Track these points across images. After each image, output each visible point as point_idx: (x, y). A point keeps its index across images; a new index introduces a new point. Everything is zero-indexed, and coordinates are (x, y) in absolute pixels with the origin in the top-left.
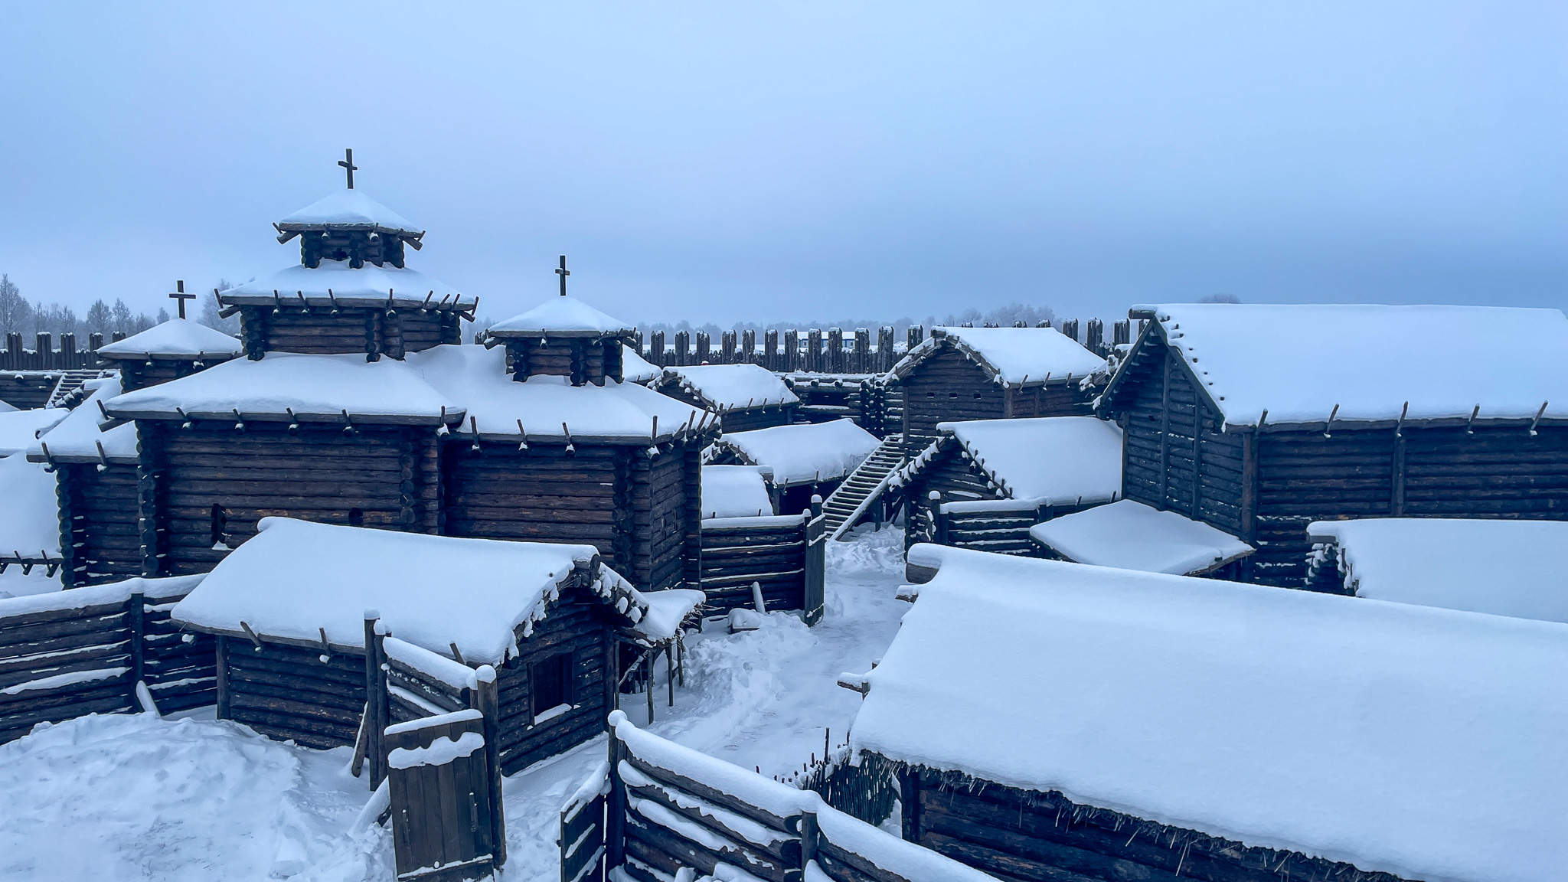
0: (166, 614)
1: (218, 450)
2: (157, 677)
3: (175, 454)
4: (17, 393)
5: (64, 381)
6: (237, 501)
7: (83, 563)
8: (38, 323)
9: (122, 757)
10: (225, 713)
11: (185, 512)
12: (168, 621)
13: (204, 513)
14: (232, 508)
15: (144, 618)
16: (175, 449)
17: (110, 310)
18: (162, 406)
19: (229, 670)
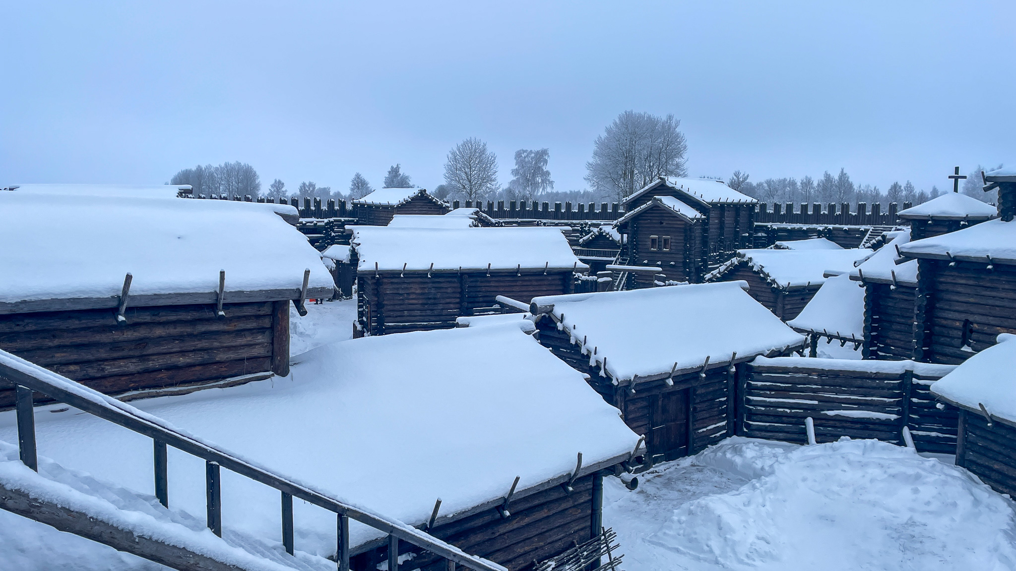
0: (927, 387)
1: (971, 282)
2: (917, 426)
3: (941, 283)
4: (843, 239)
5: (871, 232)
6: (983, 319)
7: (875, 345)
8: (858, 197)
9: (892, 471)
10: (961, 462)
11: (944, 322)
12: (927, 392)
13: (958, 324)
14: (978, 323)
15: (912, 386)
16: (942, 280)
17: (902, 188)
18: (936, 250)
19: (966, 434)
